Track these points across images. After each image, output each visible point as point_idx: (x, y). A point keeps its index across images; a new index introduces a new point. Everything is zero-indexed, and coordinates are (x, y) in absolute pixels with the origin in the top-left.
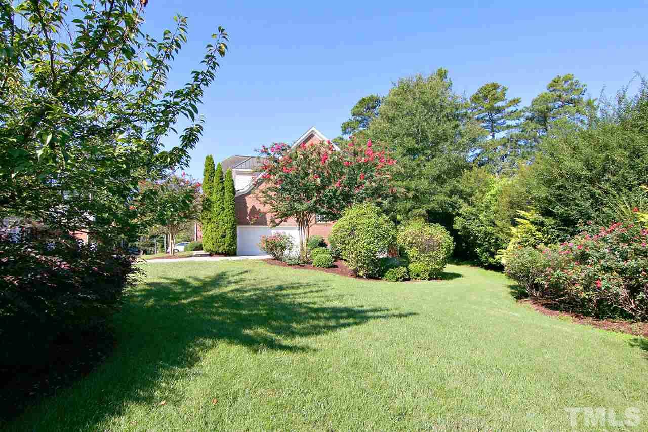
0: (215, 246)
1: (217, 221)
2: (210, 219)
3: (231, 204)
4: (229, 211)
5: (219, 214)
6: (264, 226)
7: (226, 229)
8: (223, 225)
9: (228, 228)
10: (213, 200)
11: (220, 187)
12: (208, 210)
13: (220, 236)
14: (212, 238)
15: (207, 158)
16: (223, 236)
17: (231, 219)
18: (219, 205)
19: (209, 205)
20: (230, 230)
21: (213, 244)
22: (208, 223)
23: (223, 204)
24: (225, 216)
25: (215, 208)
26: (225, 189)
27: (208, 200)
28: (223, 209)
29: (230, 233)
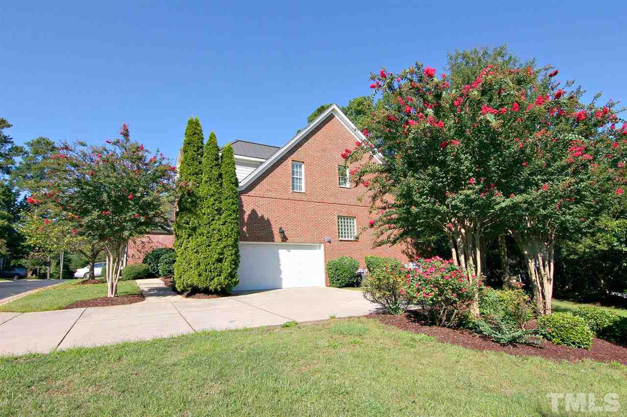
0: (202, 278)
1: (208, 233)
2: (194, 229)
3: (233, 204)
4: (230, 215)
5: (213, 220)
6: (271, 243)
7: (225, 247)
8: (219, 240)
9: (228, 246)
10: (201, 194)
11: (215, 172)
12: (190, 211)
13: (214, 259)
14: (199, 264)
15: (191, 122)
16: (220, 260)
17: (233, 229)
18: (213, 204)
19: (194, 204)
20: (231, 248)
21: (200, 275)
22: (190, 235)
23: (221, 202)
24: (224, 224)
25: (206, 209)
26: (224, 176)
27: (190, 194)
28: (219, 211)
29: (232, 255)
